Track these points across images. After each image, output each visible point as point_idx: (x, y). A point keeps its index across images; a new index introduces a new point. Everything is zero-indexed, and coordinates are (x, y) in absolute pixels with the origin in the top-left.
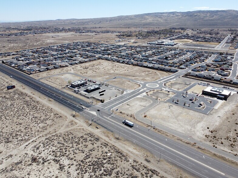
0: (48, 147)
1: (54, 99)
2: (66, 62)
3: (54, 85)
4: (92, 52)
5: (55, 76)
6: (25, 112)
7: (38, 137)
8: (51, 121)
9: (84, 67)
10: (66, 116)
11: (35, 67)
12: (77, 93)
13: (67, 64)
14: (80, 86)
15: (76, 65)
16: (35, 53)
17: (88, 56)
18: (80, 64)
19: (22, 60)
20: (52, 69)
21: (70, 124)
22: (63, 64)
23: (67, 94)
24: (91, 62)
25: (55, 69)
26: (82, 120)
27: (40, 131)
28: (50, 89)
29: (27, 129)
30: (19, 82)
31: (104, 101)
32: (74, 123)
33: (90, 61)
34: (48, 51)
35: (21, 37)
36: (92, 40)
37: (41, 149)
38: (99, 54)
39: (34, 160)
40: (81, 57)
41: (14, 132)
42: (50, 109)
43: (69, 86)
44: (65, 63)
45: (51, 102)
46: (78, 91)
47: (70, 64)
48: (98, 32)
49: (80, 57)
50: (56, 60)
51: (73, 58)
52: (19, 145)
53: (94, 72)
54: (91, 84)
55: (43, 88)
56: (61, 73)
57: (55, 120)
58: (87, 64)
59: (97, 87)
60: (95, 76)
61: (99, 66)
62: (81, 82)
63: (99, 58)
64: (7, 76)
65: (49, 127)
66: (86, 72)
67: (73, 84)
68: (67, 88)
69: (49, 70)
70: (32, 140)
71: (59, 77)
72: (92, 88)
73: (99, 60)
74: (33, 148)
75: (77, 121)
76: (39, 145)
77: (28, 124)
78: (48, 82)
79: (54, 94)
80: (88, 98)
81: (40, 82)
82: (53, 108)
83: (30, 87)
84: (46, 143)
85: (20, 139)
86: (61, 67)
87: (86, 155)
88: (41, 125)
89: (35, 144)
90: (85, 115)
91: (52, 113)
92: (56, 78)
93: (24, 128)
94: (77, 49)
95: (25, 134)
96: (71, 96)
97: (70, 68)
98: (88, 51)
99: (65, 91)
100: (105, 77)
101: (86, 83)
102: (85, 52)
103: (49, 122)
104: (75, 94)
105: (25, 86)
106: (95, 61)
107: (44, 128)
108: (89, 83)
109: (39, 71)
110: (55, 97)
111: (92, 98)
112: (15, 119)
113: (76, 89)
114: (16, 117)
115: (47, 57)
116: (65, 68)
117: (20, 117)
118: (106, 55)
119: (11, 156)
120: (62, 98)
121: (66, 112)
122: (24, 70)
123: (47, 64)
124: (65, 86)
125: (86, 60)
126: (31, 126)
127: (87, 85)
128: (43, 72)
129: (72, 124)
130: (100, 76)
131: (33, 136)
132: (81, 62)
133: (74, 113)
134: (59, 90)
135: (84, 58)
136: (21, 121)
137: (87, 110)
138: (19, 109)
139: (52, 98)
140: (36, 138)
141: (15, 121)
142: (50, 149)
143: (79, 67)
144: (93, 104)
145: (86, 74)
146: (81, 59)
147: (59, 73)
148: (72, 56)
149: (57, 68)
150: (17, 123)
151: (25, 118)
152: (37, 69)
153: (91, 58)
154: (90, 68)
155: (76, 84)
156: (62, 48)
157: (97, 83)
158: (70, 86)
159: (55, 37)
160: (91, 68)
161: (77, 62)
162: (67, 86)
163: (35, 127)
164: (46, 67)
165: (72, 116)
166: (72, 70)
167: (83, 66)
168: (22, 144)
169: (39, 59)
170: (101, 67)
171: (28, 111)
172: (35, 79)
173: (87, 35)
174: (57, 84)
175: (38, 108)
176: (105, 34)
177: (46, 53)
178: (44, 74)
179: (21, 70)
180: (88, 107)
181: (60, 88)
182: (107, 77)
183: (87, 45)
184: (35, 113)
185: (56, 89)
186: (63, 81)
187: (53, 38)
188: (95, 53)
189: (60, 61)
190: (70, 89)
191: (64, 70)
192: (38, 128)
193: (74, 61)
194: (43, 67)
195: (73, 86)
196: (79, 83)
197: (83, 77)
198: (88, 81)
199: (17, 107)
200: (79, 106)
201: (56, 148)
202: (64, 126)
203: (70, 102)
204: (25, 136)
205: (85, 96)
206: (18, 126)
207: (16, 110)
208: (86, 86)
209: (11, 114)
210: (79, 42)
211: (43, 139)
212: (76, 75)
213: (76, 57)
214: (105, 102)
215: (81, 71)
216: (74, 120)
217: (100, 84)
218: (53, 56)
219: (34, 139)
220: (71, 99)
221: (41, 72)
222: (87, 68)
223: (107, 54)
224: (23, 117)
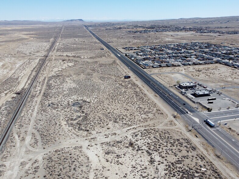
0: (144, 138)
1: (160, 96)
2: (180, 61)
3: (162, 82)
4: (209, 55)
5: (165, 74)
6: (133, 101)
7: (138, 126)
8: (152, 115)
9: (197, 70)
10: (167, 115)
11: (149, 62)
12: (183, 95)
13: (180, 64)
14: (188, 88)
15: (189, 66)
16: (152, 50)
17: (205, 58)
18: (193, 66)
19: (141, 55)
20: (164, 66)
21: (169, 123)
22: (176, 63)
23: (173, 93)
24: (206, 65)
25: (167, 67)
26: (182, 124)
27: (141, 121)
28: (159, 85)
29: (132, 115)
30: (134, 74)
31: (211, 110)
32: (174, 124)
33: (205, 63)
34: (164, 49)
35: (144, 34)
36: (213, 42)
37: (139, 137)
38: (218, 57)
39: (131, 144)
40: (197, 58)
41: (122, 115)
42: (154, 104)
43: (176, 86)
44: (178, 62)
45: (156, 97)
46: (185, 93)
47: (182, 64)
48: (223, 33)
49: (194, 59)
50: (170, 59)
51: (188, 58)
52: (123, 127)
53: (207, 77)
54: (201, 88)
55: (152, 83)
56: (171, 72)
57: (157, 115)
58: (201, 67)
59: (206, 93)
60: (207, 81)
61: (215, 71)
62: (190, 84)
63: (217, 62)
64: (126, 67)
65: (149, 119)
66: (197, 75)
67: (182, 84)
68: (174, 88)
69: (161, 67)
70: (133, 127)
71: (169, 75)
72: (201, 93)
73: (217, 64)
74: (132, 134)
75: (176, 122)
76: (138, 133)
77: (133, 112)
78: (158, 78)
79: (161, 90)
80: (194, 102)
81: (151, 76)
82: (157, 103)
83: (142, 80)
84: (144, 133)
85: (125, 123)
86: (173, 65)
87: (178, 160)
88: (144, 116)
89: (134, 131)
90: (186, 119)
91: (155, 108)
92: (166, 76)
93: (130, 114)
94: (193, 50)
95: (129, 120)
96: (177, 96)
97: (182, 68)
98: (205, 53)
99: (172, 90)
100: (219, 83)
101: (195, 86)
102: (202, 53)
103: (150, 115)
104: (181, 95)
105: (138, 78)
106: (211, 65)
107: (145, 120)
108: (199, 87)
109: (152, 66)
110: (161, 93)
111: (198, 104)
112: (125, 104)
113: (183, 90)
114: (126, 103)
115: (163, 55)
116: (177, 68)
117: (128, 104)
118: (226, 60)
119: (115, 134)
120: (167, 96)
121: (168, 110)
122: (140, 64)
123: (161, 61)
124: (173, 85)
125: (201, 62)
126: (135, 114)
127: (196, 89)
128: (155, 68)
129: (171, 124)
130: (213, 82)
131: (135, 124)
132: (194, 64)
133: (176, 114)
134: (166, 88)
135: (199, 60)
136: (128, 108)
137: (190, 114)
138: (130, 97)
139: (158, 94)
140: (137, 126)
141: (124, 106)
142: (146, 140)
143: (191, 68)
144: (198, 110)
145: (197, 77)
146: (195, 60)
147: (170, 72)
148: (187, 56)
149: (169, 66)
150: (125, 109)
151: (132, 106)
152: (151, 65)
153: (207, 61)
154: (203, 71)
155: (185, 85)
156: (178, 47)
157: (207, 88)
158: (178, 86)
159: (173, 36)
160: (205, 72)
161: (190, 63)
162: (175, 85)
163: (138, 117)
164: (159, 64)
165: (173, 116)
166: (184, 71)
167: (196, 68)
168: (125, 127)
169: (155, 55)
170: (217, 72)
171: (136, 100)
172: (148, 74)
173: (209, 35)
174: (165, 82)
175: (145, 100)
176: (232, 35)
177: (163, 50)
178: (156, 70)
179: (138, 64)
180: (191, 111)
181: (167, 86)
182: (222, 84)
183: (206, 47)
184: (141, 103)
185: (164, 86)
186: (172, 80)
187: (172, 37)
188: (213, 56)
189: (174, 60)
190: (177, 89)
191: (175, 70)
192: (140, 118)
193: (187, 61)
194: (156, 64)
195: (181, 87)
196: (188, 85)
197: (193, 79)
198: (198, 84)
199: (128, 95)
200: (182, 108)
201: (151, 141)
202: (163, 124)
203: (174, 102)
204: (129, 122)
205: (191, 100)
206: (126, 111)
207: (127, 97)
208: (194, 89)
209: (122, 99)
210: (198, 42)
211: (143, 129)
212: (186, 76)
213: (191, 57)
214: (212, 112)
215: (193, 73)
216: (174, 121)
217: (211, 91)
218: (167, 55)
219: (135, 126)
220: (176, 99)
221: (154, 68)
222: (200, 71)
223: (228, 58)
224: (131, 105)
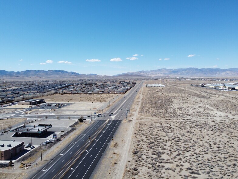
29: (184, 126)
52: (196, 121)
65: (162, 122)
70: (184, 120)
76: (180, 117)
85: (194, 123)
93: (186, 128)
103: (157, 125)
107: (167, 123)
114: (192, 141)
117: (186, 139)
126: (178, 127)
136: (187, 134)
138: (181, 152)
140: (180, 120)
141: (196, 137)
150: (193, 134)
151: (179, 136)
184: (161, 137)
224: (181, 138)
